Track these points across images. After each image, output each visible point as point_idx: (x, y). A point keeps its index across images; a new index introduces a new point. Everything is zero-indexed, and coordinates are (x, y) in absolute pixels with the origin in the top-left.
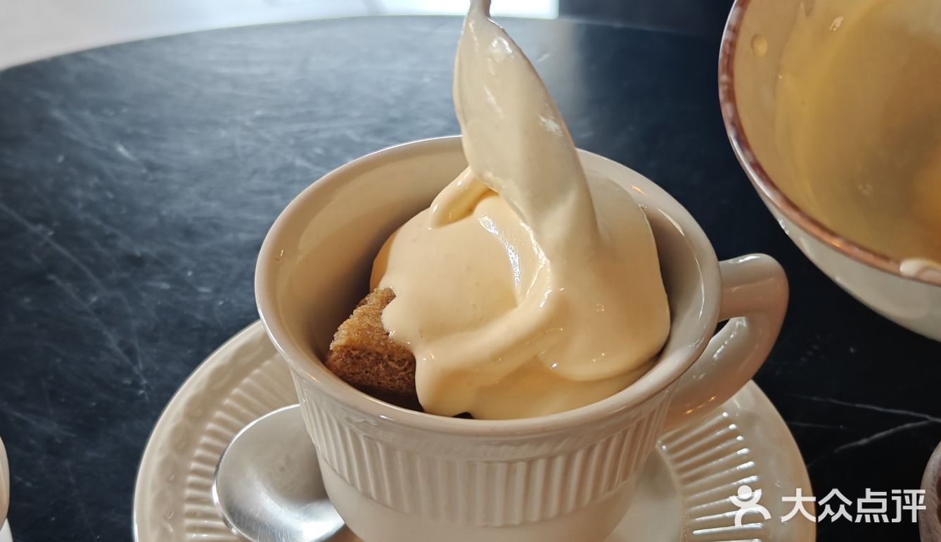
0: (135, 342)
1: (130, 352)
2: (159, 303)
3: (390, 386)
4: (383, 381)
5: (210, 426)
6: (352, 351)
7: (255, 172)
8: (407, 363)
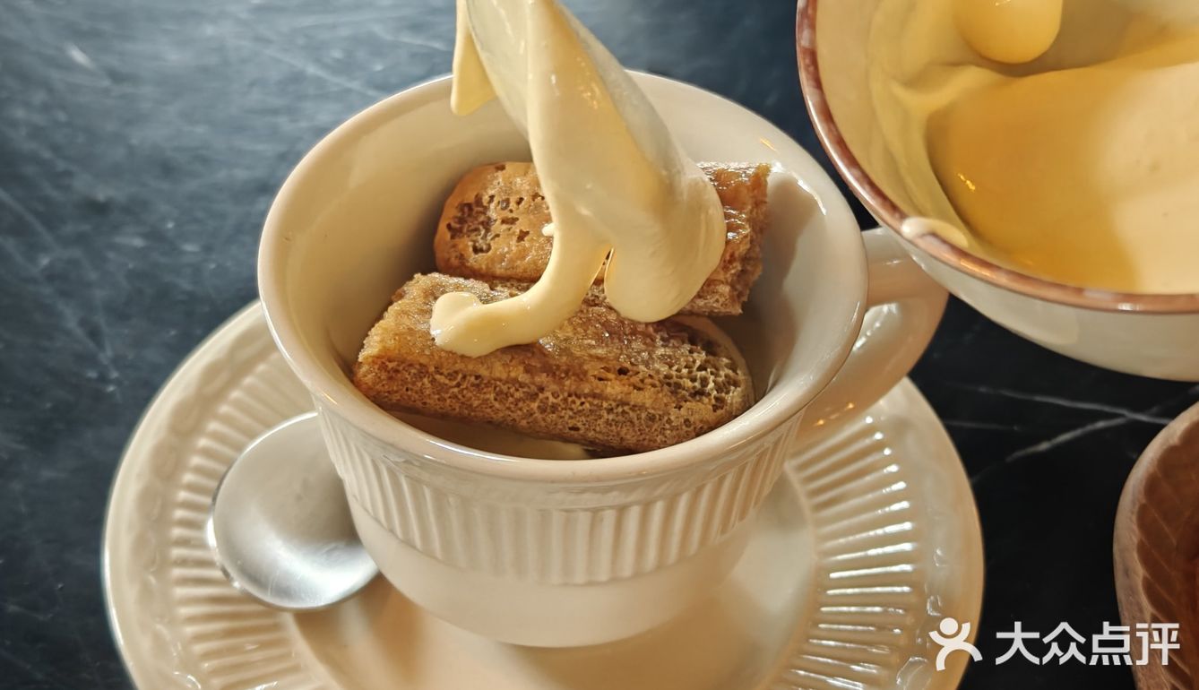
0: (100, 319)
1: (94, 334)
2: (131, 266)
3: (438, 407)
4: (428, 401)
5: (203, 442)
6: (387, 363)
7: (252, 84)
8: (460, 376)
